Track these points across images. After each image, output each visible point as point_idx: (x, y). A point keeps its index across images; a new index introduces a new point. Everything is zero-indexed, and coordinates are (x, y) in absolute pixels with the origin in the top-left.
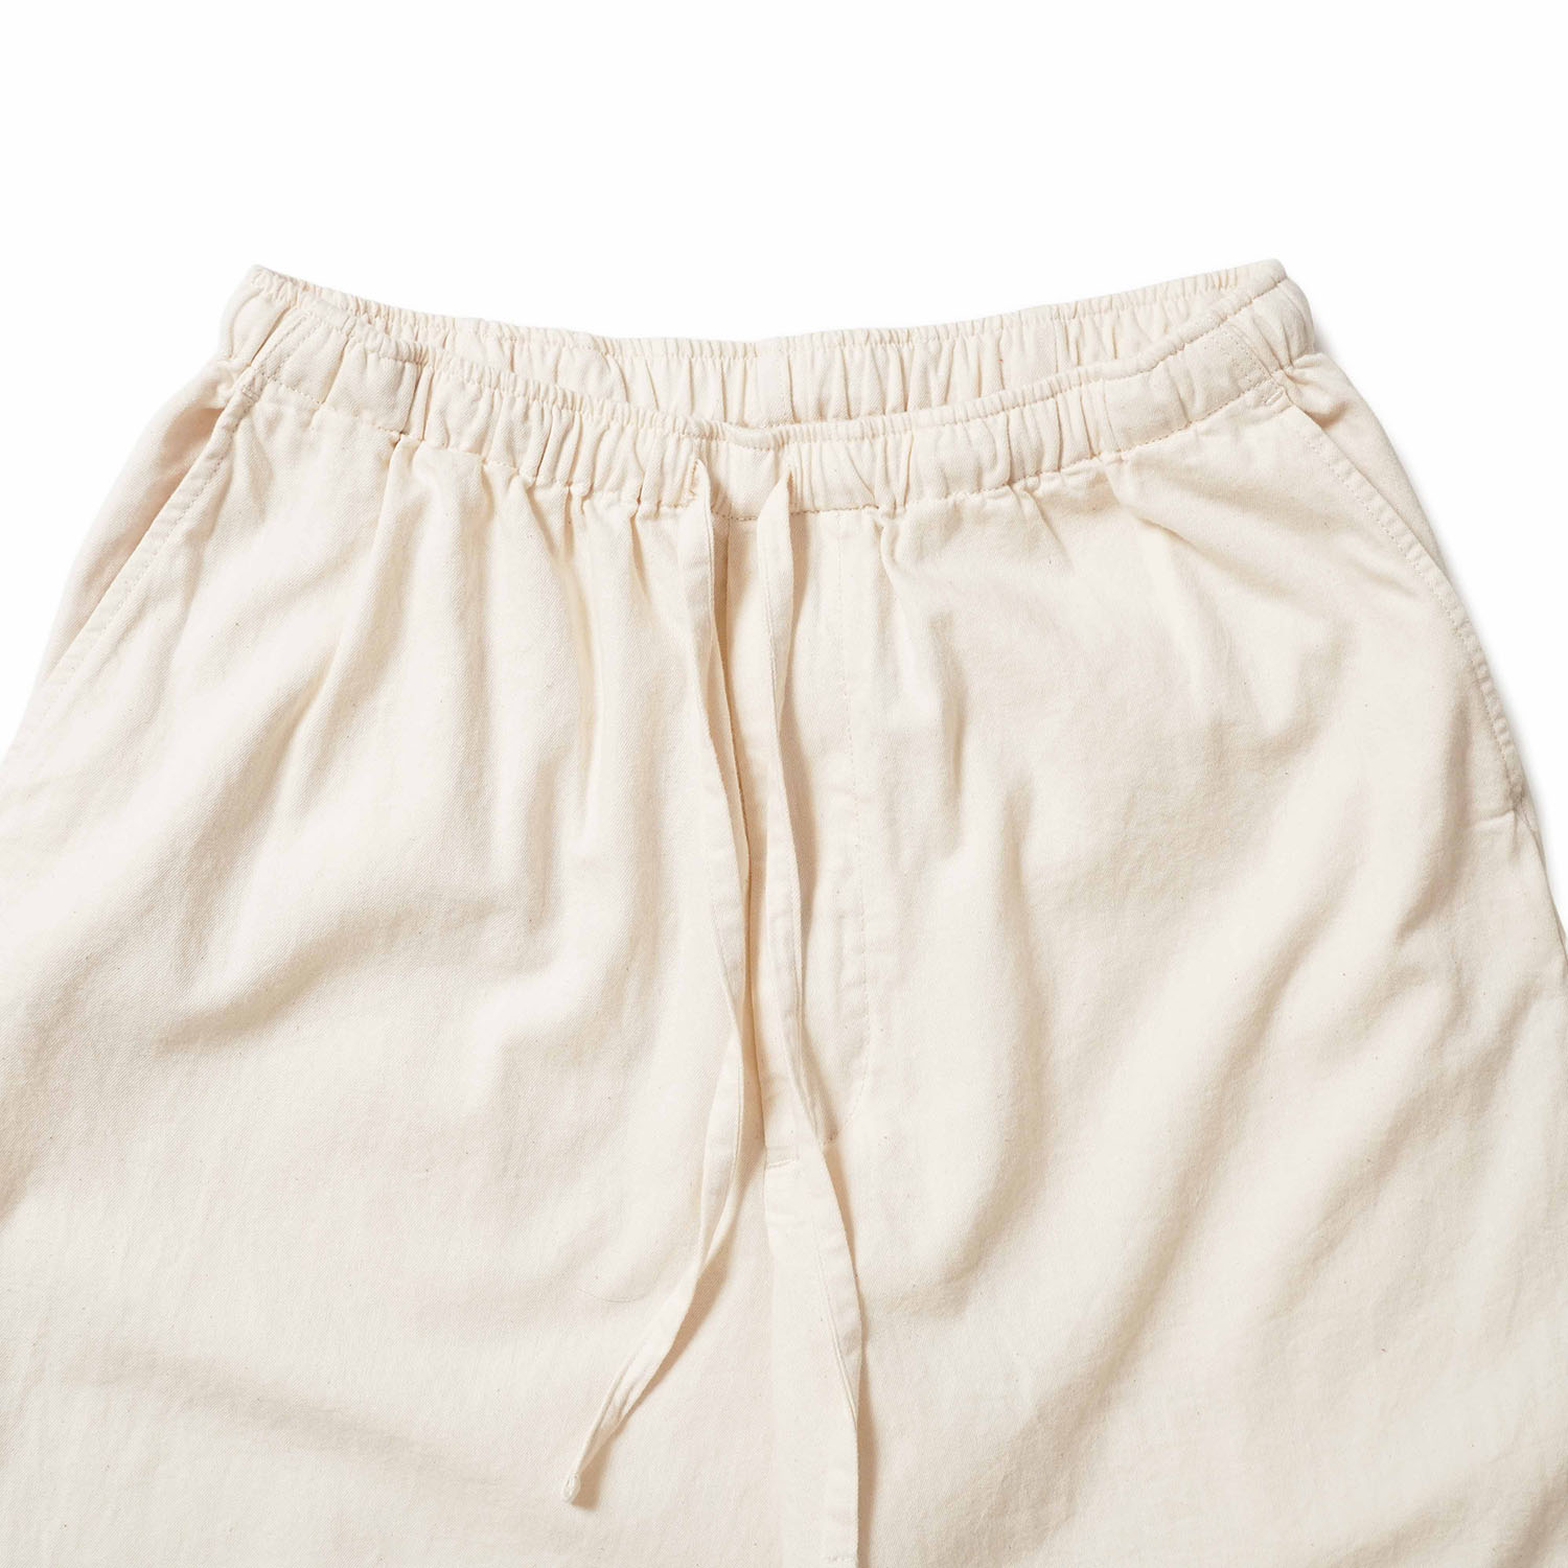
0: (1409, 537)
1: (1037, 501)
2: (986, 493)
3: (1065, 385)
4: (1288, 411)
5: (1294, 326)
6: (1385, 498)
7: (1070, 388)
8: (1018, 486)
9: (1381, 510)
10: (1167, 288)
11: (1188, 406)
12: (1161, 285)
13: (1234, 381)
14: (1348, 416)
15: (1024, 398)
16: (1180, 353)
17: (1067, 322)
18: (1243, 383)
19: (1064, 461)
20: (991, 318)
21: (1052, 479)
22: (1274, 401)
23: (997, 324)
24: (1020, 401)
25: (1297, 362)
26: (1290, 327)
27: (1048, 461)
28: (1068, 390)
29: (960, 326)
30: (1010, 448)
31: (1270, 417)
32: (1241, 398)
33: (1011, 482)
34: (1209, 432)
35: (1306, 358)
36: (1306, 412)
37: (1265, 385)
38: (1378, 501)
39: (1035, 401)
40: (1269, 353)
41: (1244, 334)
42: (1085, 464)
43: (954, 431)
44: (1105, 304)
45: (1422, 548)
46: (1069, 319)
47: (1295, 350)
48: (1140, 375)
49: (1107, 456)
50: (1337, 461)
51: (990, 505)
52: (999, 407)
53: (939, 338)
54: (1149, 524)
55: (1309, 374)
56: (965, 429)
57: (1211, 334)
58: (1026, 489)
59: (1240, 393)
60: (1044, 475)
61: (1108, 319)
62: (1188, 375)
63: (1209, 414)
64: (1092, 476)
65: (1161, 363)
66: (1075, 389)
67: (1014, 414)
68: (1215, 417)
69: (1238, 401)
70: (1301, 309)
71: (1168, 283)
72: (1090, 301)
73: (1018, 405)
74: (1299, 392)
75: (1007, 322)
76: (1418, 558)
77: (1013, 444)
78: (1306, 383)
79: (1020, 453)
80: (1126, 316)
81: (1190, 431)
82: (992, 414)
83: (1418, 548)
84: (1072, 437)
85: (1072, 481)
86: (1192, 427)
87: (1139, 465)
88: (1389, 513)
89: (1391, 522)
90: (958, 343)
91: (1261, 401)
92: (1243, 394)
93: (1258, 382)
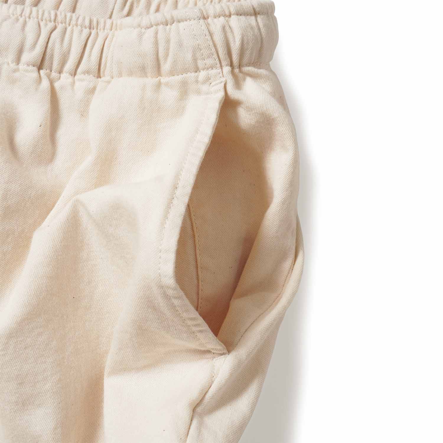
2: (21, 66)
8: (43, 72)
16: (169, 26)
18: (201, 64)
21: (67, 78)
25: (244, 68)
30: (48, 43)
32: (197, 74)
33: (40, 67)
37: (214, 72)
42: (90, 78)
48: (139, 29)
57: (192, 22)
63: (173, 75)
65: (154, 27)
68: (175, 77)
69: (193, 75)
77: (51, 42)
92: (199, 71)
93: (211, 68)
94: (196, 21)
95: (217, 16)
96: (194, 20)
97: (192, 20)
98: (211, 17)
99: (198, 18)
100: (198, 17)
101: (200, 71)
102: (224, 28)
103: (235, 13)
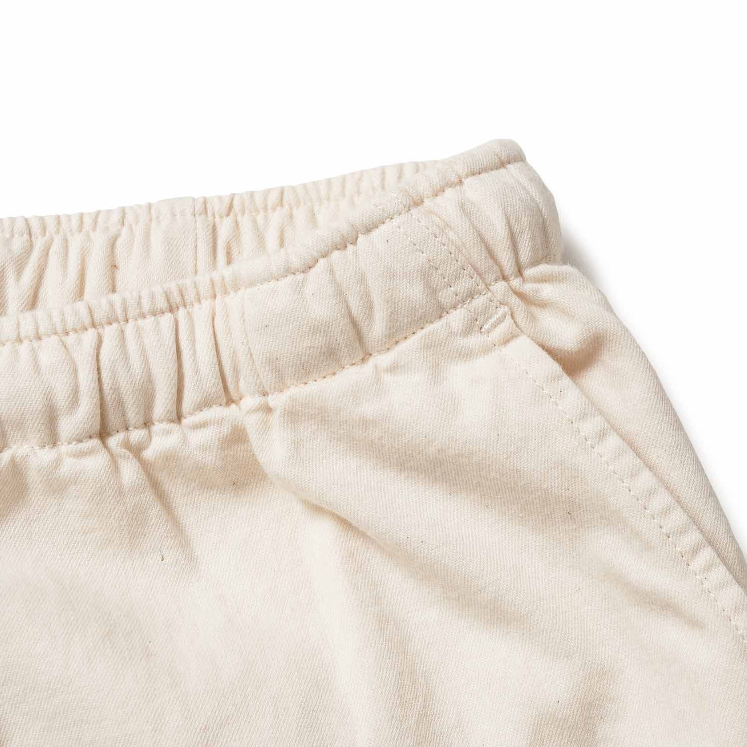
0: (693, 537)
1: (146, 467)
2: (64, 448)
3: (190, 296)
4: (513, 344)
5: (525, 221)
6: (655, 475)
7: (199, 301)
8: (114, 441)
9: (651, 493)
10: (360, 179)
11: (365, 329)
12: (353, 174)
13: (433, 292)
14: (606, 357)
15: (125, 310)
16: (350, 247)
17: (218, 219)
18: (446, 296)
19: (186, 405)
20: (109, 212)
21: (168, 432)
22: (494, 326)
23: (115, 218)
24: (119, 312)
25: (529, 272)
26: (518, 220)
27: (162, 404)
28: (196, 305)
29: (64, 220)
30: (100, 380)
31: (486, 350)
32: (444, 321)
33: (103, 434)
34: (394, 368)
35: (543, 269)
36: (543, 347)
37: (479, 302)
38: (646, 479)
39: (143, 316)
40: (484, 254)
41: (448, 225)
42: (215, 412)
43: (16, 352)
44: (273, 198)
45: (714, 554)
46: (221, 217)
47: (525, 255)
48: (290, 277)
49: (250, 401)
50: (583, 416)
51: (68, 466)
52: (87, 321)
53: (30, 234)
54: (317, 509)
55: (547, 291)
56: (33, 350)
57: (397, 220)
58: (127, 445)
59: (441, 311)
60: (157, 427)
61: (276, 218)
62: (362, 280)
63: (397, 342)
64: (226, 429)
65: (322, 261)
66: (206, 304)
67: (110, 333)
68: (403, 346)
69: (438, 325)
70: (539, 199)
71: (362, 172)
72: (252, 195)
73: (117, 320)
74: (533, 318)
75: (130, 218)
76: (708, 568)
77: (105, 375)
78: (543, 305)
79: (116, 390)
80: (300, 215)
81: (368, 368)
82: (76, 331)
83: (707, 554)
84: (197, 371)
85: (197, 438)
86: (372, 361)
87: (293, 416)
88: (662, 499)
89: (665, 512)
90: (58, 240)
91: (473, 326)
92: (445, 313)
93: (469, 297)
94: (404, 217)
95: (440, 191)
96: (400, 214)
97: (396, 216)
98: (428, 197)
99: (407, 209)
100: (405, 207)
101: (448, 313)
102: (462, 207)
103: (468, 173)
